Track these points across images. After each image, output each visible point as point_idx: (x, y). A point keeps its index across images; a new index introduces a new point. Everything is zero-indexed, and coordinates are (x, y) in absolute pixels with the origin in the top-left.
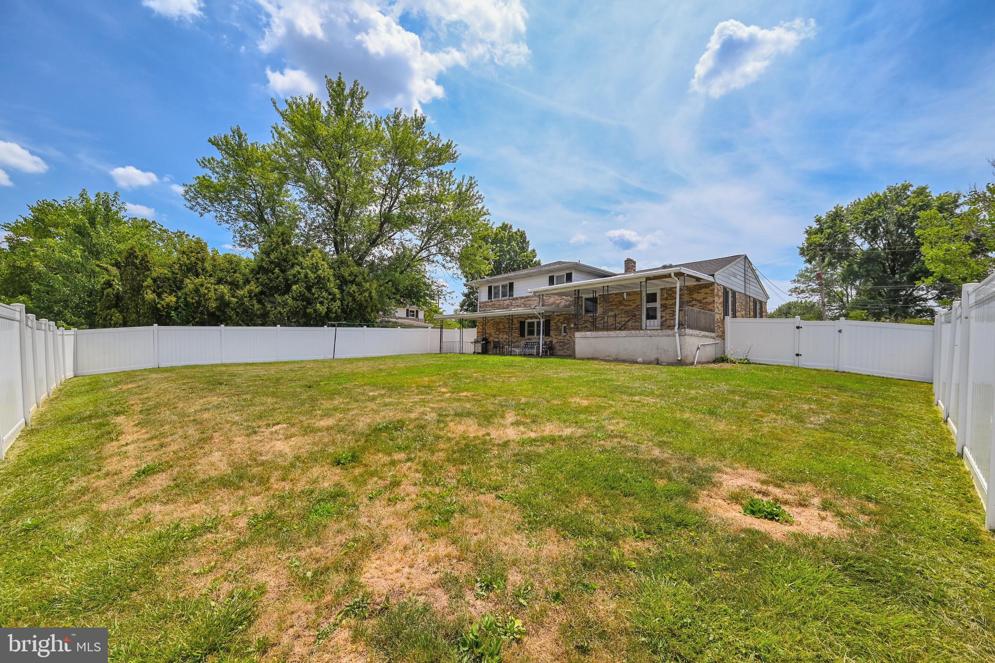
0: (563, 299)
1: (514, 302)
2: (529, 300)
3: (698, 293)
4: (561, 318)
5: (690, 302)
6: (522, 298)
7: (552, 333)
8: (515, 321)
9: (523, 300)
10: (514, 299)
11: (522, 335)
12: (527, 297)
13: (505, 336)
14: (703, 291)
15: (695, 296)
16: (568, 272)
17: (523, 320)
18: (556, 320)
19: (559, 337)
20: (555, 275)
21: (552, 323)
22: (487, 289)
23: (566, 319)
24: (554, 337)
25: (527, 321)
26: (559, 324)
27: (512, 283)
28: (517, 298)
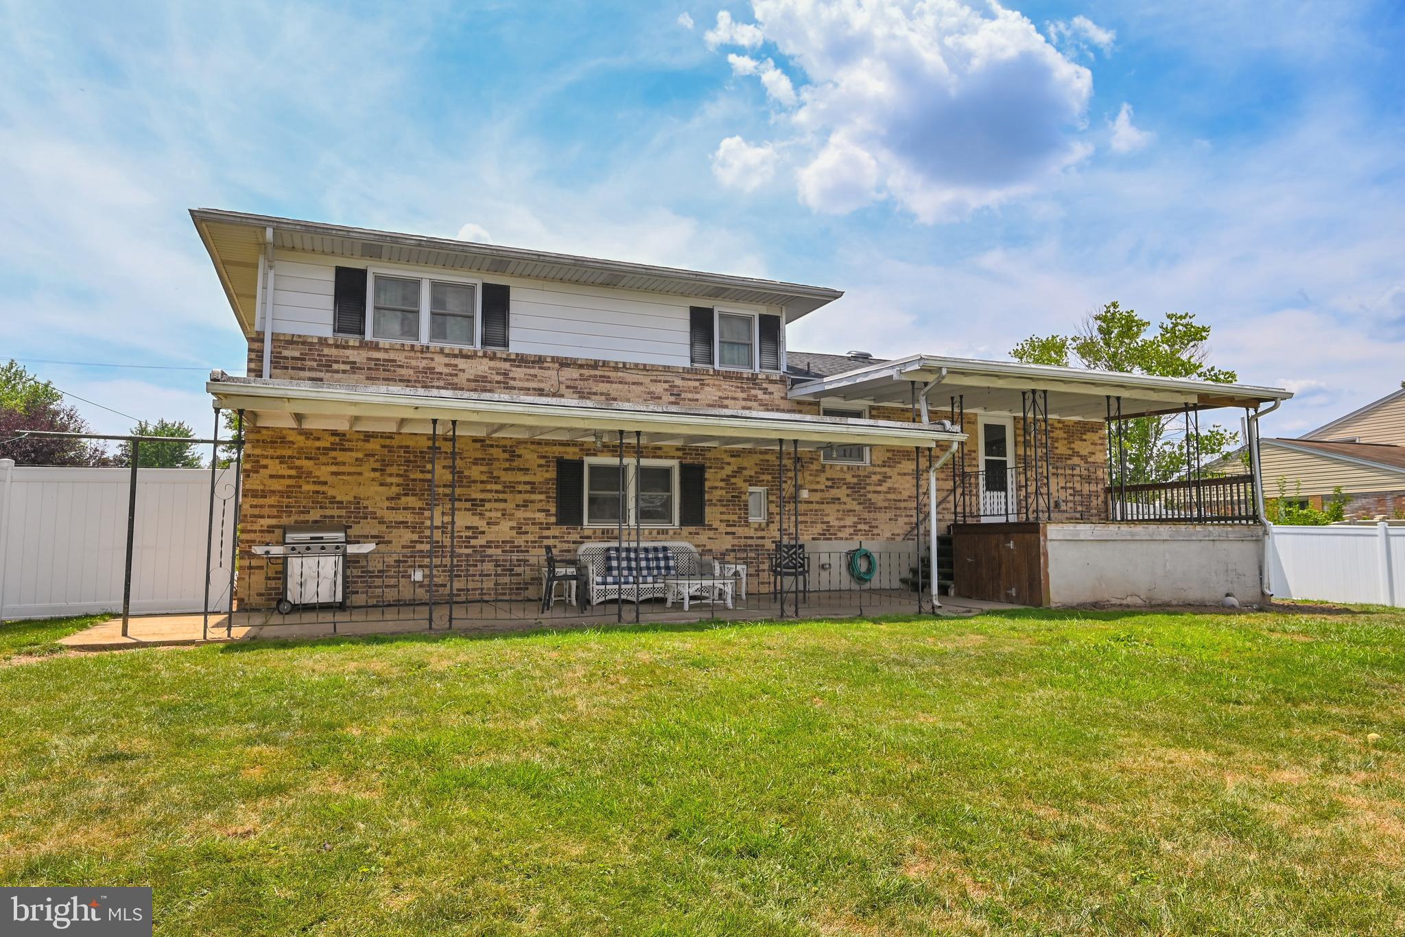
0: (755, 399)
1: (518, 372)
2: (606, 379)
3: (1082, 440)
4: (750, 463)
5: (1070, 457)
6: (564, 363)
7: (712, 514)
8: (530, 457)
9: (574, 373)
10: (521, 360)
11: (569, 513)
12: (595, 365)
13: (464, 519)
14: (1088, 436)
15: (1078, 445)
16: (764, 310)
17: (571, 454)
18: (728, 470)
19: (740, 531)
20: (720, 308)
21: (712, 478)
22: (326, 281)
23: (764, 468)
24: (723, 528)
25: (589, 460)
26: (738, 481)
27: (505, 291)
28: (539, 361)
